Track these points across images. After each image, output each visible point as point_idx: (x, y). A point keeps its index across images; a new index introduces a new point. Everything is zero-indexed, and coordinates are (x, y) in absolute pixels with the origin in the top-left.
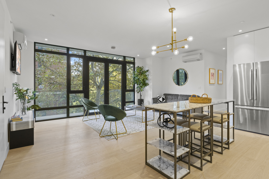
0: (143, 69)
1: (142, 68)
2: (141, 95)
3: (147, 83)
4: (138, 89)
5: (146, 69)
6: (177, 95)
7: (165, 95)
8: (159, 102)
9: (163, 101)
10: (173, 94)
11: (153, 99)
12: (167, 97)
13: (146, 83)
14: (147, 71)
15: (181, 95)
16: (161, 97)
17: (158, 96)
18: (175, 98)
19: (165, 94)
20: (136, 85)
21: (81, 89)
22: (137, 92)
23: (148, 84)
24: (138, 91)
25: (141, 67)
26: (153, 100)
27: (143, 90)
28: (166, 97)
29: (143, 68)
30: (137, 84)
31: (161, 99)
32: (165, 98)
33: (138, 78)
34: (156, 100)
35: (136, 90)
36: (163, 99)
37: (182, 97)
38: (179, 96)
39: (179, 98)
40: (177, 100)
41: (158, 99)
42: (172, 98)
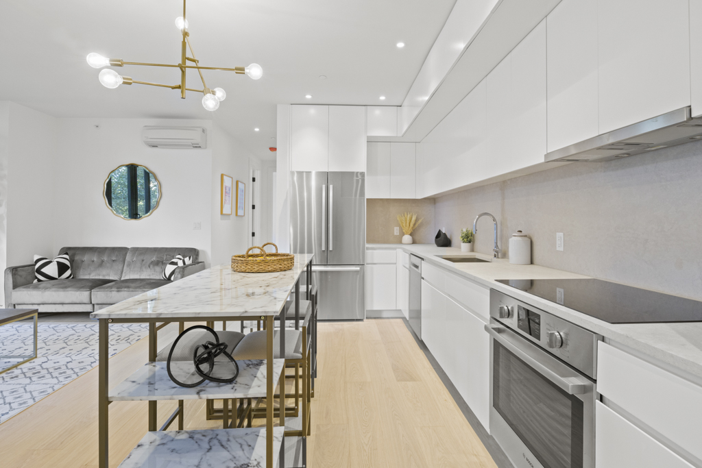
6: (123, 250)
7: (65, 251)
8: (39, 280)
9: (60, 274)
10: (106, 248)
11: (14, 271)
12: (77, 258)
15: (135, 250)
16: (50, 262)
17: (36, 258)
18: (114, 259)
19: (69, 248)
26: (14, 275)
28: (71, 261)
31: (52, 270)
32: (68, 263)
36: (62, 268)
37: (141, 254)
38: (128, 254)
39: (128, 258)
40: (120, 267)
41: (38, 271)
42: (103, 261)
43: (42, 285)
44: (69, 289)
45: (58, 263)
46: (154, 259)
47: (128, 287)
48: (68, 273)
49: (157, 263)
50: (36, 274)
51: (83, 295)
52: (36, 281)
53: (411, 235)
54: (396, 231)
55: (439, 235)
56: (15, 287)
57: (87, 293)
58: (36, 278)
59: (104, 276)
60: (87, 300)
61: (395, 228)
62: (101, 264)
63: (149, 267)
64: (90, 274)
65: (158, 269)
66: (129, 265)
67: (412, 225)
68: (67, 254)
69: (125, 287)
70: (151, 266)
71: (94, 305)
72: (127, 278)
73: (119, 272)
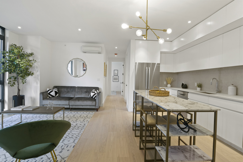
0: (23, 51)
1: (21, 49)
2: (19, 90)
3: (30, 72)
4: (11, 80)
5: (29, 51)
6: (74, 88)
7: (55, 87)
8: (49, 97)
9: (56, 95)
12: (60, 90)
13: (29, 72)
14: (32, 54)
16: (52, 91)
17: (48, 89)
18: (72, 90)
19: (57, 86)
20: (7, 73)
22: (10, 85)
23: (33, 73)
24: (12, 83)
25: (20, 47)
26: (43, 95)
28: (58, 91)
29: (23, 49)
30: (10, 73)
31: (53, 94)
34: (45, 95)
35: (7, 81)
36: (56, 93)
37: (81, 89)
38: (76, 89)
39: (76, 90)
40: (74, 93)
41: (49, 94)
42: (68, 91)
43: (51, 98)
45: (55, 91)
46: (85, 90)
48: (58, 95)
49: (86, 92)
50: (48, 95)
51: (66, 102)
52: (48, 97)
53: (170, 84)
54: (165, 83)
55: (183, 84)
56: (43, 99)
57: (68, 101)
58: (48, 96)
59: (69, 96)
60: (68, 104)
61: (165, 82)
62: (68, 92)
63: (84, 93)
65: (87, 94)
66: (77, 92)
67: (171, 81)
68: (57, 88)
70: (85, 93)
71: (70, 105)
72: (77, 97)
73: (74, 95)
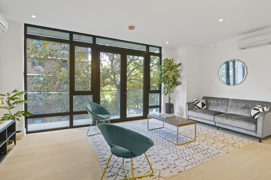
0: (173, 63)
1: (172, 61)
2: (170, 98)
3: (179, 82)
4: (165, 90)
5: (178, 62)
6: (227, 100)
8: (196, 108)
9: (203, 107)
10: (220, 98)
11: (188, 104)
12: (208, 101)
13: (177, 82)
14: (180, 65)
15: (233, 100)
16: (199, 102)
17: (195, 100)
18: (223, 103)
19: (205, 97)
20: (163, 84)
21: (89, 89)
22: (164, 93)
23: (180, 83)
24: (166, 92)
25: (170, 60)
26: (188, 105)
27: (173, 92)
28: (206, 102)
29: (173, 61)
30: (165, 84)
31: (200, 105)
32: (205, 103)
33: (167, 74)
34: (192, 106)
35: (163, 91)
36: (203, 105)
37: (236, 102)
38: (230, 102)
39: (230, 103)
40: (226, 107)
41: (195, 105)
42: (218, 104)
43: (197, 110)
44: (206, 114)
45: (202, 102)
46: (243, 105)
47: (231, 118)
48: (205, 107)
49: (245, 108)
50: (195, 106)
51: (211, 117)
52: (195, 108)
56: (189, 110)
57: (213, 117)
58: (195, 107)
59: (219, 110)
60: (213, 120)
62: (218, 105)
63: (241, 109)
64: (213, 108)
65: (246, 111)
66: (230, 107)
68: (205, 99)
69: (230, 118)
70: (242, 109)
71: (215, 123)
72: (229, 113)
73: (226, 110)
